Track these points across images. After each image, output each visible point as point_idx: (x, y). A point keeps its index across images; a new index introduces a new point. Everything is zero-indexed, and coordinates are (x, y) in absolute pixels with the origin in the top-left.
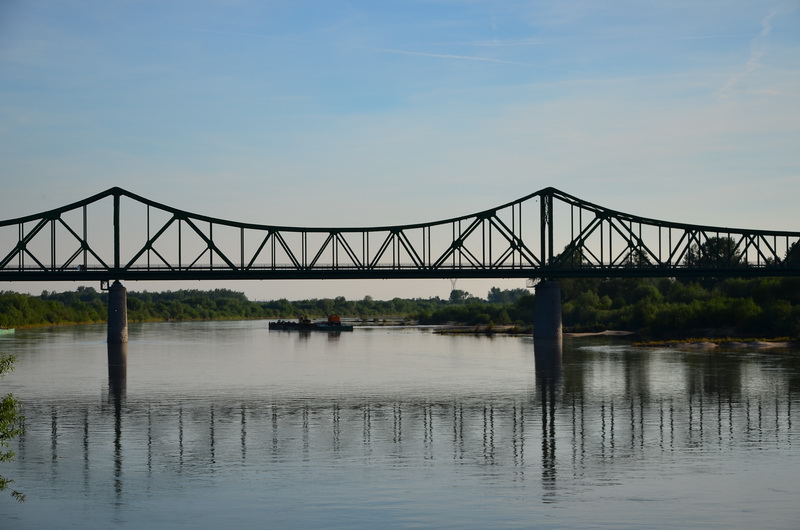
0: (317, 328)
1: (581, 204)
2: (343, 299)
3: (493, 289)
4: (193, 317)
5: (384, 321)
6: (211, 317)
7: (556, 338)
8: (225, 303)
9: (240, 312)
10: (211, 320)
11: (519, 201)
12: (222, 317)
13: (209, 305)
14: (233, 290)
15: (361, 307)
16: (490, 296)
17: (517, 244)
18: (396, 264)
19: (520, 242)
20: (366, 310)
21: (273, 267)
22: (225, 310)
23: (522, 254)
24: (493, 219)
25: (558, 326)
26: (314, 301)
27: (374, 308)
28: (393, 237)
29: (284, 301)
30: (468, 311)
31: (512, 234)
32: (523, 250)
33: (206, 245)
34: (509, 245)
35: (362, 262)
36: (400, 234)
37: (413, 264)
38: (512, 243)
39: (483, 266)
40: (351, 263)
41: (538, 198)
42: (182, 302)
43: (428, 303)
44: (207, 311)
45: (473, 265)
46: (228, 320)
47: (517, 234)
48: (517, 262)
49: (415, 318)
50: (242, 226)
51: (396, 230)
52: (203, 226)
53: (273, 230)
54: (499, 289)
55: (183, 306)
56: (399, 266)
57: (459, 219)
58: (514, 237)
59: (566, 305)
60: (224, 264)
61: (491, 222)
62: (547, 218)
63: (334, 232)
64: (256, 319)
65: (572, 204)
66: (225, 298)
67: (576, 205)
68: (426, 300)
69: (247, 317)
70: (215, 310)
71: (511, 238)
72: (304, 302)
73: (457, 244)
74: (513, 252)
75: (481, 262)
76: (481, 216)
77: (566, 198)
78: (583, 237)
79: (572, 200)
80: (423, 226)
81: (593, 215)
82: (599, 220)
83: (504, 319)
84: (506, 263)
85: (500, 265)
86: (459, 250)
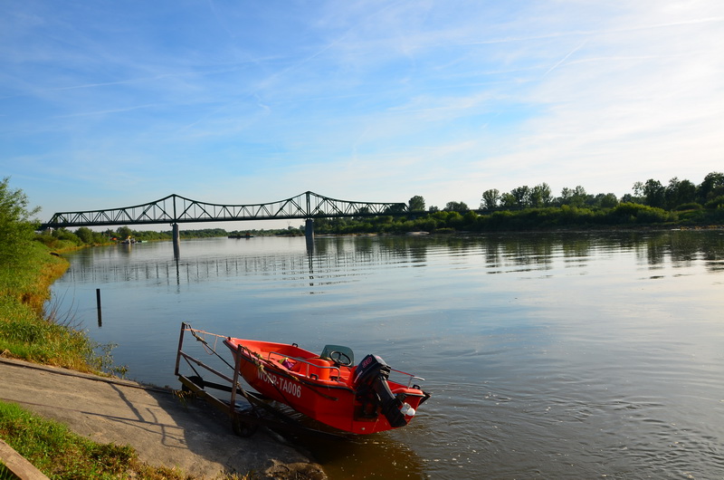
0: (242, 237)
1: (318, 196)
3: (300, 225)
11: (300, 195)
16: (299, 227)
17: (299, 209)
18: (263, 215)
20: (262, 233)
21: (225, 218)
23: (301, 211)
28: (261, 207)
33: (203, 211)
34: (297, 209)
35: (253, 215)
36: (264, 206)
37: (268, 215)
40: (249, 215)
41: (305, 194)
45: (287, 215)
47: (299, 205)
48: (300, 214)
50: (214, 205)
51: (262, 205)
52: (202, 205)
53: (224, 206)
54: (302, 225)
57: (281, 201)
60: (209, 217)
61: (291, 202)
62: (308, 200)
63: (243, 206)
71: (298, 207)
74: (298, 211)
75: (289, 214)
76: (288, 200)
77: (314, 194)
78: (319, 206)
79: (316, 195)
80: (270, 203)
81: (322, 199)
82: (324, 200)
83: (300, 233)
84: (296, 214)
85: (294, 215)
86: (282, 210)
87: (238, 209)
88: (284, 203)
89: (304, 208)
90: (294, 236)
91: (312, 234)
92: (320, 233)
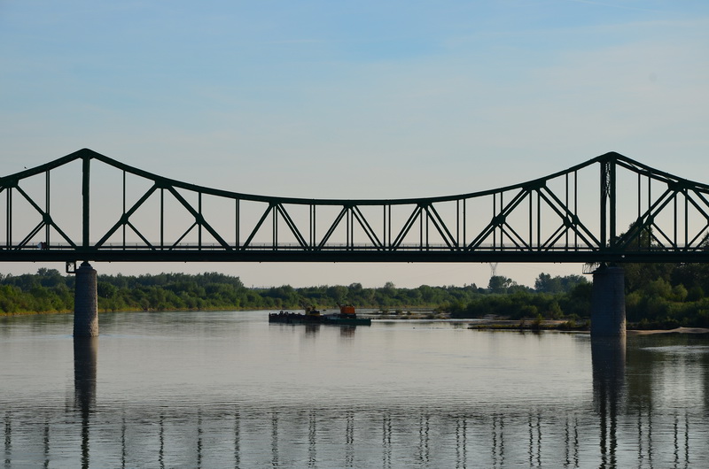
0: (327, 321)
1: (650, 173)
2: (359, 286)
3: (542, 276)
4: (178, 306)
5: (409, 314)
6: (199, 307)
7: (618, 336)
8: (216, 289)
9: (234, 301)
10: (199, 311)
11: (575, 169)
12: (212, 307)
13: (196, 292)
14: (226, 274)
15: (380, 296)
16: (537, 284)
17: (571, 221)
18: (424, 245)
19: (575, 219)
20: (387, 300)
21: (275, 246)
22: (217, 298)
23: (577, 233)
24: (542, 190)
25: (621, 322)
26: (323, 289)
27: (397, 297)
28: (420, 211)
29: (287, 288)
30: (510, 302)
31: (566, 208)
32: (579, 228)
33: (193, 220)
34: (561, 222)
35: (382, 242)
36: (429, 208)
37: (445, 244)
38: (566, 220)
39: (530, 247)
40: (369, 243)
41: (598, 165)
42: (165, 288)
43: (463, 292)
44: (194, 300)
45: (518, 247)
46: (220, 310)
48: (571, 242)
49: (446, 310)
50: (238, 197)
51: (424, 203)
53: (275, 202)
54: (548, 276)
55: (165, 293)
56: (428, 247)
57: (501, 190)
58: (568, 212)
59: (631, 295)
60: (216, 243)
61: (540, 194)
62: (608, 189)
63: (348, 204)
64: (253, 309)
65: (640, 173)
66: (217, 284)
67: (645, 173)
68: (460, 289)
69: (242, 306)
70: (204, 298)
71: (564, 213)
72: (312, 289)
73: (499, 221)
74: (566, 231)
75: (528, 243)
76: (528, 187)
77: (632, 165)
78: (652, 213)
79: (640, 168)
80: (457, 198)
81: (665, 186)
82: (672, 192)
83: (555, 312)
84: (558, 244)
85: (550, 247)
86: (501, 227)
87: (327, 215)
88: (509, 196)
89: (590, 218)
91: (618, 327)
92: (646, 322)
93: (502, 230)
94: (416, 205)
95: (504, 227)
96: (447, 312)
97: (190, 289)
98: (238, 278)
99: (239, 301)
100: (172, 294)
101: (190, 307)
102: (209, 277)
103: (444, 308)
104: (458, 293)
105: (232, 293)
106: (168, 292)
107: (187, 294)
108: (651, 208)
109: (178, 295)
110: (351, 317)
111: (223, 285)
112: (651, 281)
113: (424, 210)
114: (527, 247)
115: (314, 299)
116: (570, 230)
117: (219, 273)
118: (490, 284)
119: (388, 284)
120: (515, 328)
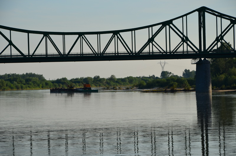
1: (222, 16)
2: (98, 77)
3: (186, 70)
4: (12, 88)
6: (22, 88)
7: (208, 92)
8: (30, 80)
9: (39, 85)
10: (22, 90)
11: (186, 15)
12: (28, 88)
13: (21, 81)
14: (36, 74)
15: (109, 81)
16: (184, 74)
17: (185, 40)
18: (117, 52)
19: (187, 38)
20: (112, 83)
21: (47, 55)
22: (30, 84)
23: (188, 45)
24: (171, 25)
25: (209, 86)
27: (117, 82)
29: (64, 79)
31: (182, 34)
32: (188, 42)
33: (8, 43)
35: (97, 51)
36: (118, 35)
37: (126, 52)
38: (182, 39)
39: (166, 52)
40: (91, 52)
41: (197, 13)
42: (5, 80)
43: (148, 79)
44: (19, 85)
45: (161, 52)
46: (32, 89)
47: (185, 34)
48: (185, 50)
49: (136, 86)
50: (28, 32)
51: (116, 33)
53: (46, 34)
54: (189, 70)
55: (5, 83)
56: (118, 53)
57: (152, 26)
58: (184, 36)
60: (19, 54)
61: (170, 27)
62: (202, 24)
63: (81, 34)
64: (48, 89)
65: (217, 16)
66: (31, 78)
67: (219, 16)
68: (147, 77)
69: (43, 88)
70: (24, 84)
71: (182, 36)
72: (76, 79)
73: (151, 40)
74: (183, 44)
75: (165, 50)
76: (164, 24)
77: (213, 12)
78: (222, 35)
79: (217, 14)
80: (131, 30)
81: (229, 22)
82: (232, 24)
83: (185, 85)
84: (179, 50)
85: (175, 52)
86: (152, 43)
90: (173, 91)
91: (208, 88)
92: (224, 86)
93: (153, 44)
94: (112, 34)
95: (154, 43)
96: (137, 87)
97: (18, 80)
98: (42, 75)
99: (41, 85)
100: (9, 83)
101: (18, 88)
102: (28, 75)
103: (136, 85)
104: (146, 79)
105: (38, 82)
106: (7, 82)
107: (16, 83)
108: (222, 33)
109: (12, 83)
110: (88, 89)
111: (33, 78)
112: (230, 69)
113: (116, 36)
114: (165, 52)
115: (77, 84)
116: (185, 43)
117: (33, 73)
118: (161, 75)
119: (112, 76)
120: (163, 91)
